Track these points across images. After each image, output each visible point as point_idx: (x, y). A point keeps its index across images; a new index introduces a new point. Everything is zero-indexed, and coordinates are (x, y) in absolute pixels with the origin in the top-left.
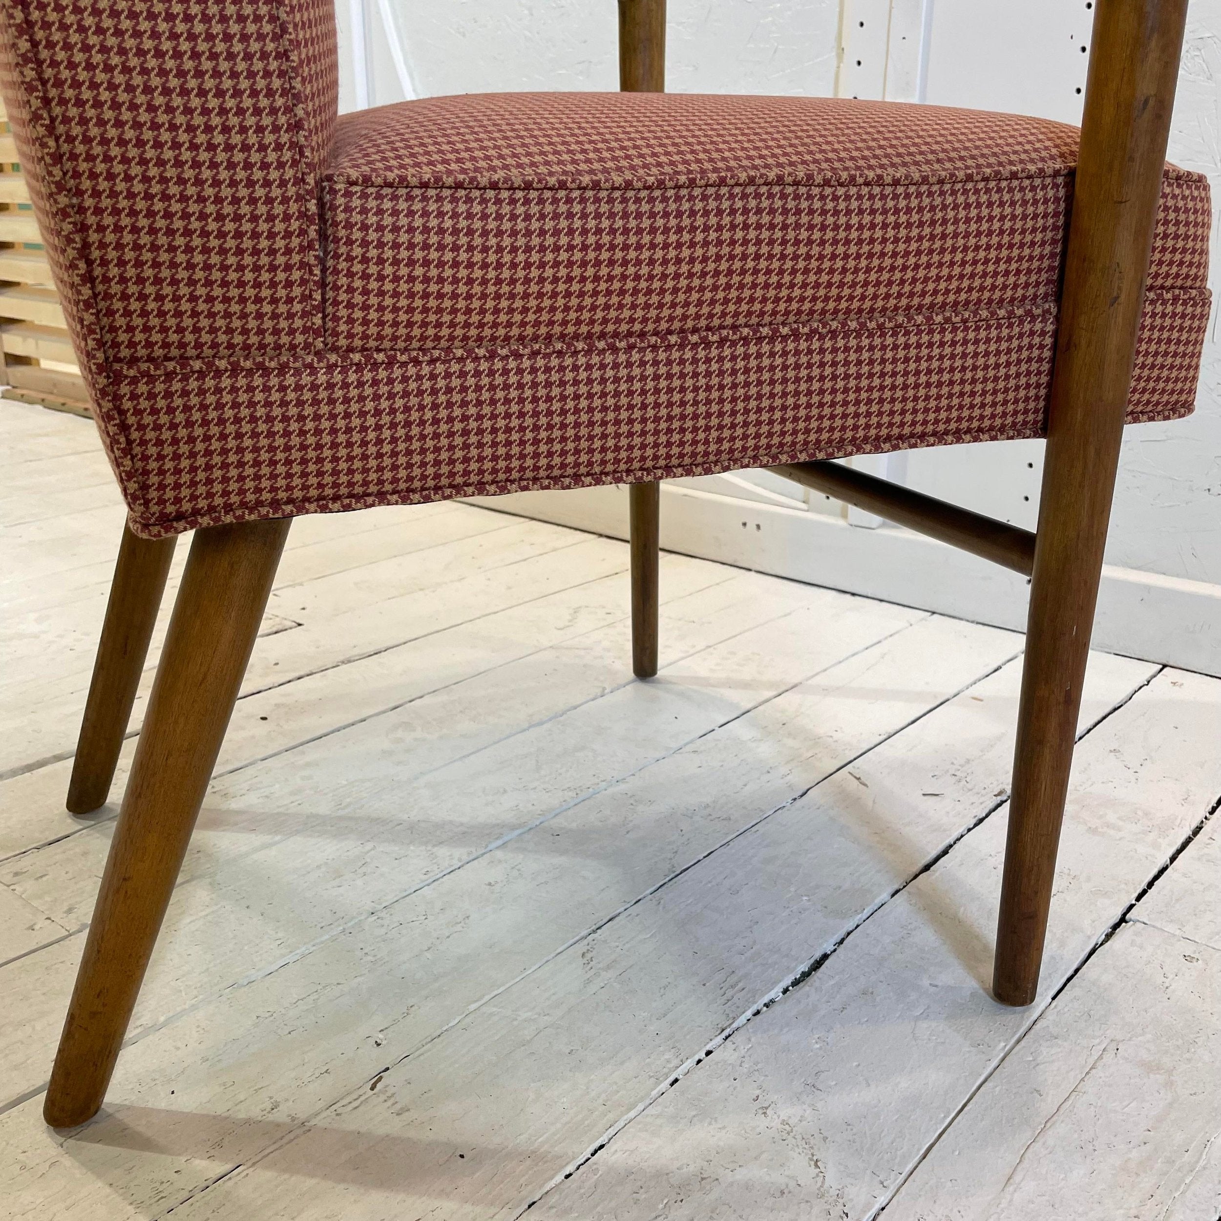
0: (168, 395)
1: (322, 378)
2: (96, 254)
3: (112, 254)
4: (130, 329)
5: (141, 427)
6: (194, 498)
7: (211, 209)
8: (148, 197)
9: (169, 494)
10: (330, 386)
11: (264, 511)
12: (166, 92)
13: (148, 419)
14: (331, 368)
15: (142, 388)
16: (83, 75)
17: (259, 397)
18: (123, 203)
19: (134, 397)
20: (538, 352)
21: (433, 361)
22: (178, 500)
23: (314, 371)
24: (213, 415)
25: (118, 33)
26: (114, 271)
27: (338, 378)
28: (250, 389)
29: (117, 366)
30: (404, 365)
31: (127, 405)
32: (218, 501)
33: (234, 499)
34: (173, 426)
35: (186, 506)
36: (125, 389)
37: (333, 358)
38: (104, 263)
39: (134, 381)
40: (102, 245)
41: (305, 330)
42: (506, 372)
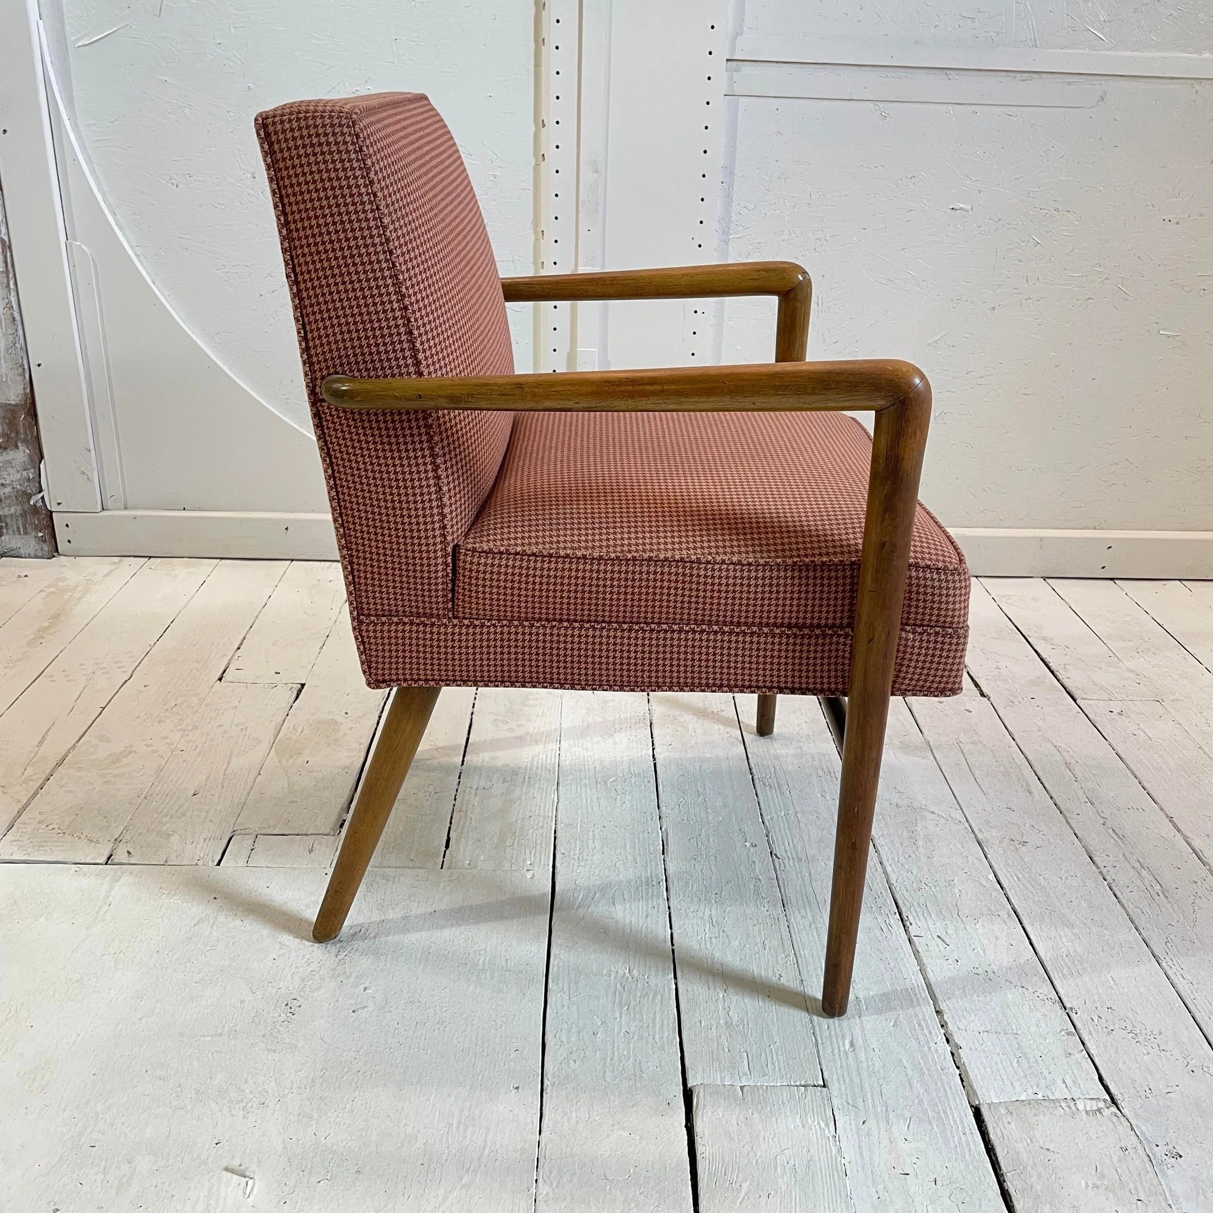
0: (382, 631)
1: (450, 630)
2: (356, 573)
3: (362, 575)
4: (368, 603)
5: (370, 643)
6: (390, 674)
7: (403, 560)
8: (378, 554)
9: (380, 672)
10: (453, 634)
11: (421, 683)
12: (387, 515)
13: (372, 641)
14: (454, 626)
15: (371, 628)
16: (355, 506)
17: (421, 635)
18: (368, 556)
19: (367, 631)
20: (555, 626)
21: (503, 626)
22: (383, 675)
23: (446, 626)
24: (400, 641)
25: (370, 492)
26: (362, 581)
27: (457, 630)
28: (417, 632)
29: (362, 617)
30: (488, 627)
31: (364, 634)
32: (401, 677)
33: (408, 677)
34: (383, 644)
35: (387, 678)
36: (364, 627)
37: (455, 621)
38: (359, 577)
39: (368, 625)
40: (359, 571)
41: (444, 609)
42: (538, 634)
